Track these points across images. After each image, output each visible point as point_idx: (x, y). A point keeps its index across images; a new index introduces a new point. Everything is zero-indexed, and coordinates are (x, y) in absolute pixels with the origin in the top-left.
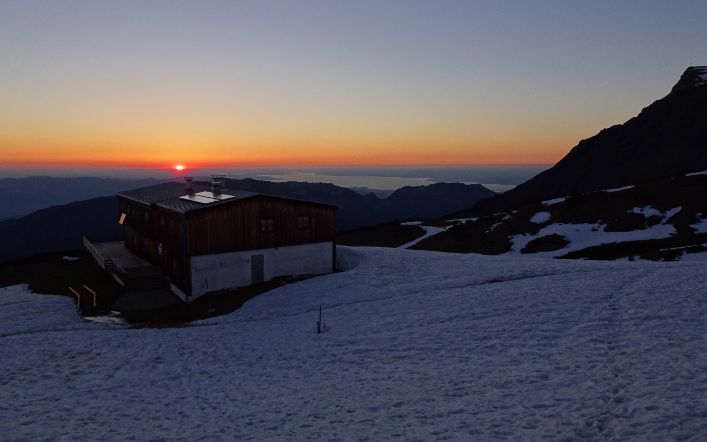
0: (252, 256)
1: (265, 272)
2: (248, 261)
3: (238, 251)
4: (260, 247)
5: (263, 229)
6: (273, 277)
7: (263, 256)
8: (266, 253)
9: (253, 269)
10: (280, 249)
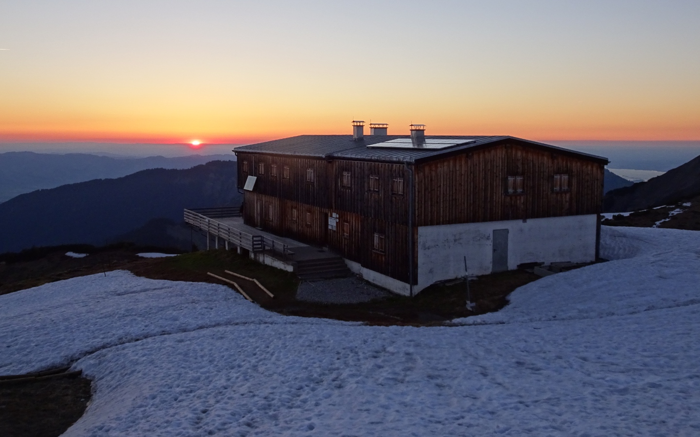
0: (494, 231)
1: (510, 254)
2: (488, 238)
3: (478, 221)
4: (505, 217)
5: (511, 191)
6: (519, 263)
7: (507, 231)
8: (512, 226)
9: (494, 250)
10: (530, 222)
